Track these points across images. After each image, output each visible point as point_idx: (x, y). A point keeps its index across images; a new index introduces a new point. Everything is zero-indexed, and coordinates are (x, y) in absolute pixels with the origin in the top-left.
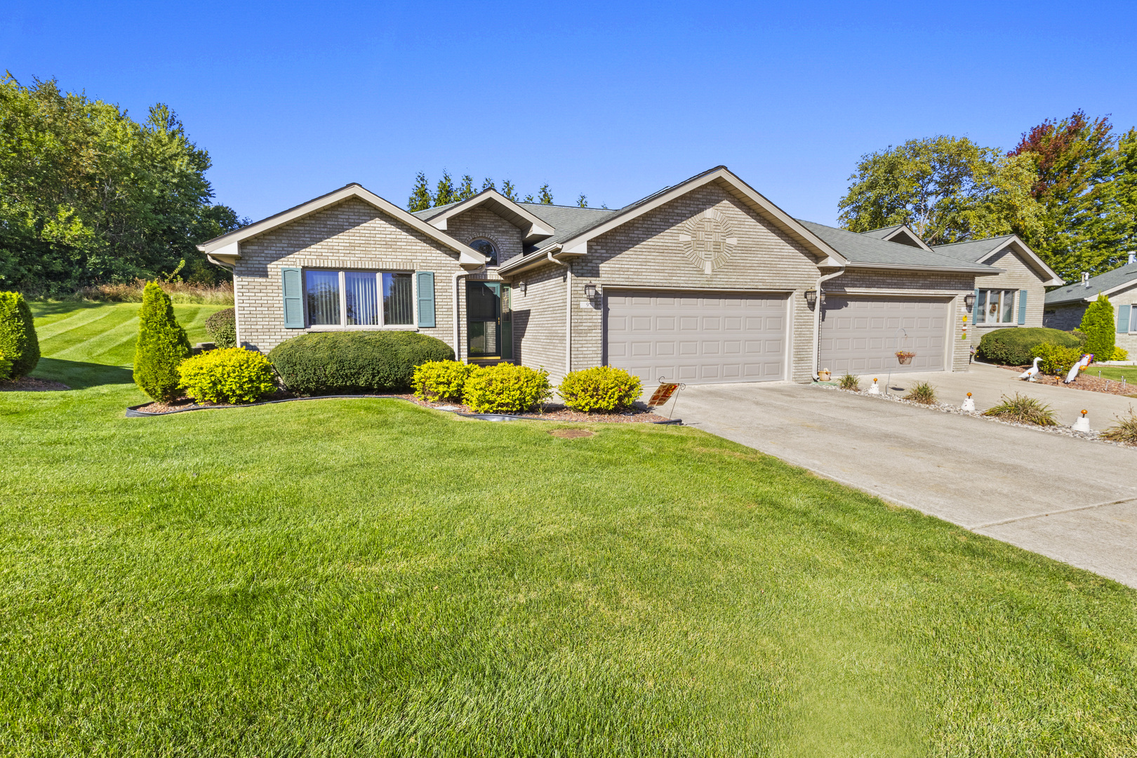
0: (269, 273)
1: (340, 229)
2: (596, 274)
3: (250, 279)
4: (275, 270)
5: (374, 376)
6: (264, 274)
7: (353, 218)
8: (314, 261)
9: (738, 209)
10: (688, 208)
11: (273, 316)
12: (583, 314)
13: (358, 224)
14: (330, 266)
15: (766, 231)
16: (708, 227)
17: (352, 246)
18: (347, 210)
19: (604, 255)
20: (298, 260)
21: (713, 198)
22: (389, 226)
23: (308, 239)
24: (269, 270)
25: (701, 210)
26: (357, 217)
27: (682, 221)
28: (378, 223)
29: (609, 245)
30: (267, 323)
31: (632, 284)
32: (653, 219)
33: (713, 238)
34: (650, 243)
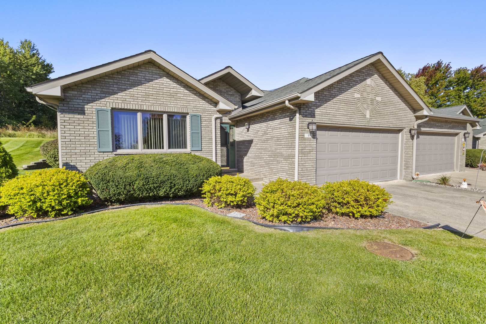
0: (86, 112)
1: (139, 83)
2: (313, 115)
3: (71, 116)
4: (91, 110)
5: (171, 188)
6: (82, 112)
7: (148, 76)
8: (120, 104)
9: (381, 80)
10: (359, 78)
11: (89, 143)
12: (306, 141)
13: (152, 80)
14: (131, 108)
15: (393, 94)
16: (369, 89)
17: (147, 95)
18: (144, 70)
19: (318, 104)
20: (108, 103)
21: (371, 72)
22: (172, 83)
23: (116, 89)
24: (86, 109)
25: (365, 79)
26: (151, 76)
27: (356, 85)
28: (165, 80)
29: (320, 97)
30: (84, 148)
31: (332, 122)
32: (342, 83)
33: (371, 96)
34: (341, 98)
